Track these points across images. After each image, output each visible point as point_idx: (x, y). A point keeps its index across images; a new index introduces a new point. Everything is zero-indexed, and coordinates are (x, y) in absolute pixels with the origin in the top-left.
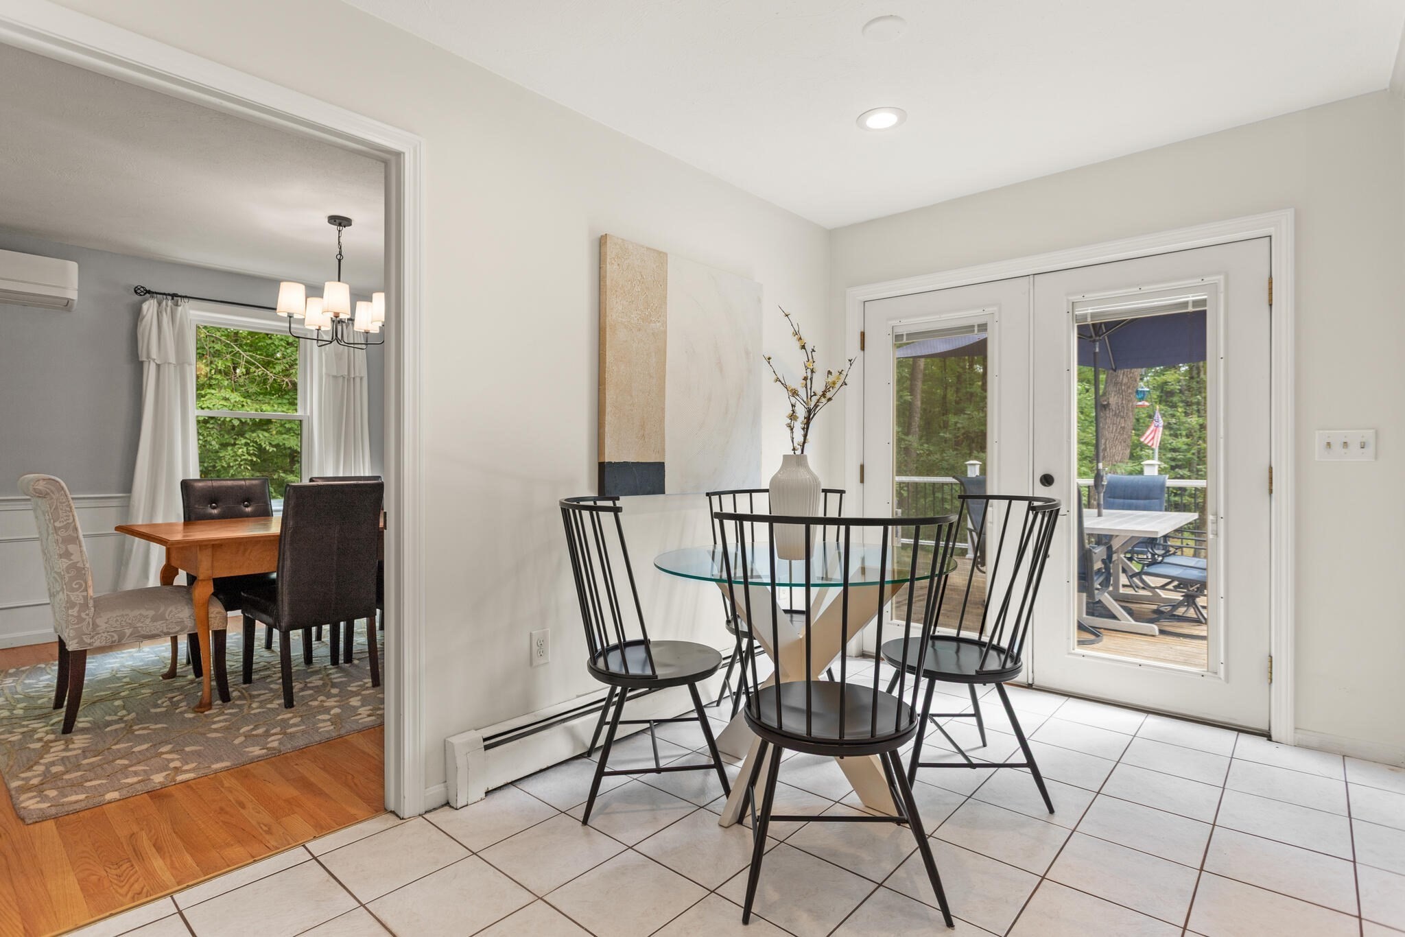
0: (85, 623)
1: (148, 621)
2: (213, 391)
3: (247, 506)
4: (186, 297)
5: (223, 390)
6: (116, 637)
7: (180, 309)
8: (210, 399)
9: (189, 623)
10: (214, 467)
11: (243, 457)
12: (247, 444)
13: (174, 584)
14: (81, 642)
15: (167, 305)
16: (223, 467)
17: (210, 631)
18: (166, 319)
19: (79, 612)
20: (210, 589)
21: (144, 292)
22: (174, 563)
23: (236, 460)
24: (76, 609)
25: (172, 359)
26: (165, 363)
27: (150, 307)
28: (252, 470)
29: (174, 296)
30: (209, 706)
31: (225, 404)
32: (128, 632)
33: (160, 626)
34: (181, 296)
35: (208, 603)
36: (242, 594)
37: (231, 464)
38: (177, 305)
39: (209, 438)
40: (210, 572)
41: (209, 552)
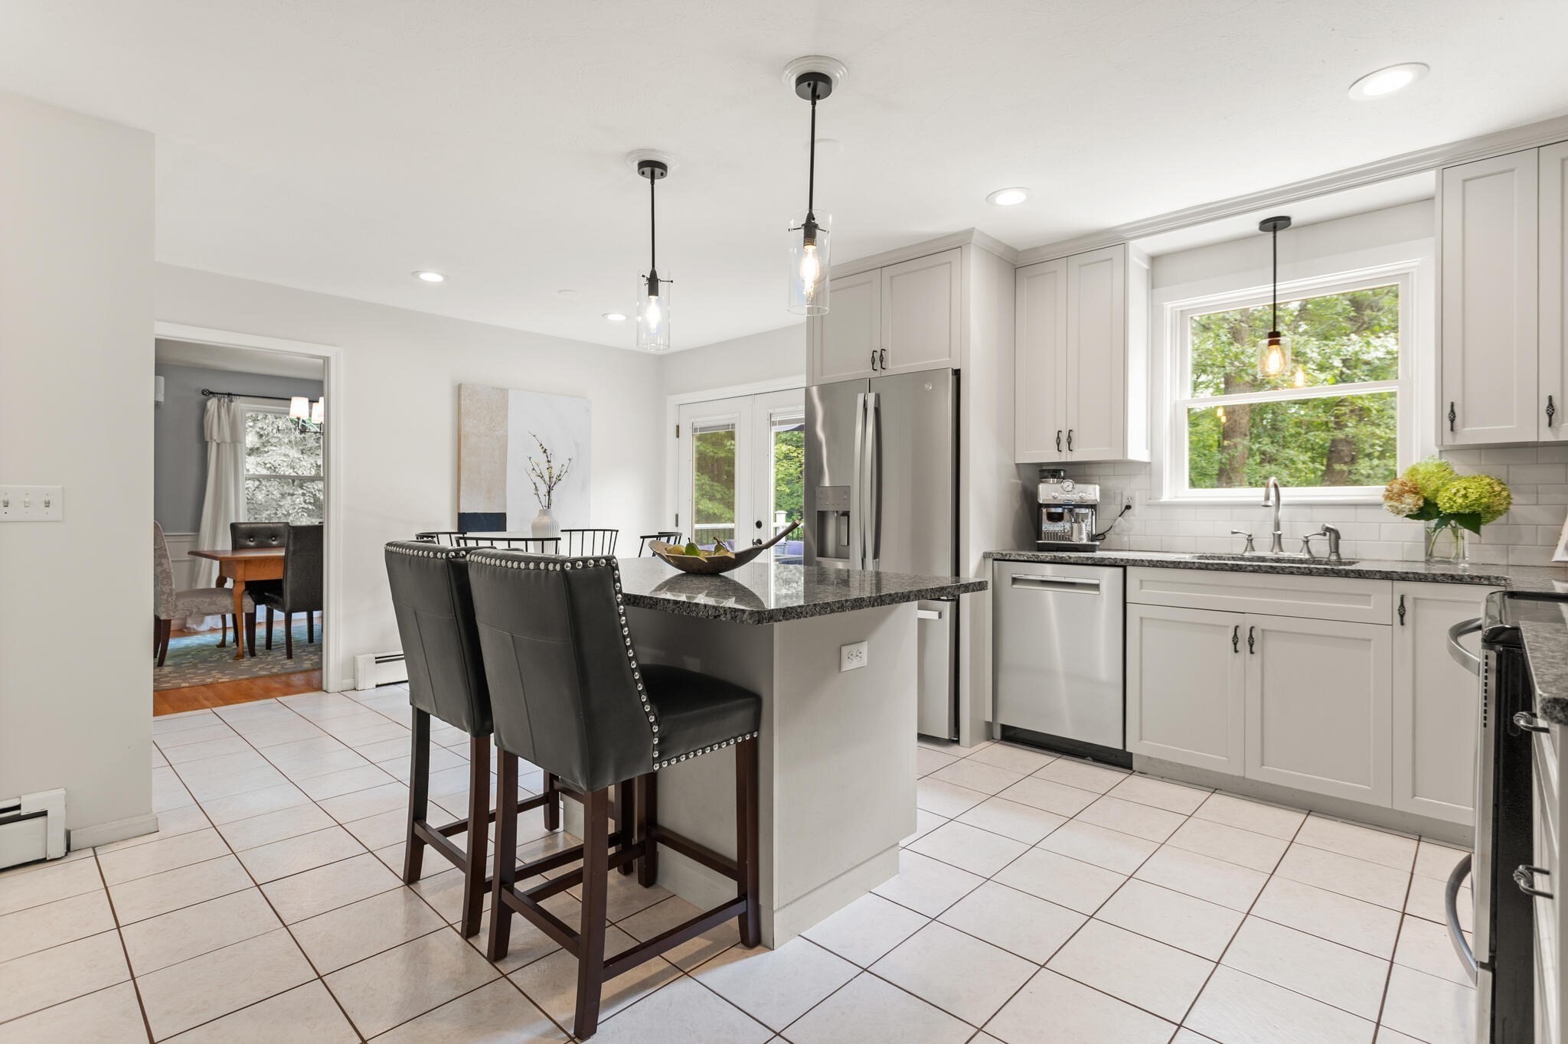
0: (170, 604)
1: (206, 605)
2: (274, 448)
3: (274, 541)
4: (238, 395)
5: (283, 447)
6: (188, 613)
7: (233, 404)
8: (271, 455)
9: (231, 608)
10: (276, 514)
11: (301, 506)
12: (304, 494)
13: (225, 587)
14: (168, 614)
15: (224, 402)
16: (283, 514)
17: (244, 614)
18: (223, 411)
19: (167, 597)
20: (243, 587)
21: (209, 394)
22: (224, 575)
23: (294, 508)
24: (166, 596)
25: (228, 439)
26: (222, 442)
27: (212, 404)
28: (309, 516)
29: (229, 394)
30: (243, 657)
31: (285, 459)
32: (195, 610)
33: (213, 608)
34: (235, 395)
35: (242, 596)
36: (266, 594)
37: (290, 512)
38: (231, 401)
39: (271, 489)
40: (243, 577)
41: (243, 565)
